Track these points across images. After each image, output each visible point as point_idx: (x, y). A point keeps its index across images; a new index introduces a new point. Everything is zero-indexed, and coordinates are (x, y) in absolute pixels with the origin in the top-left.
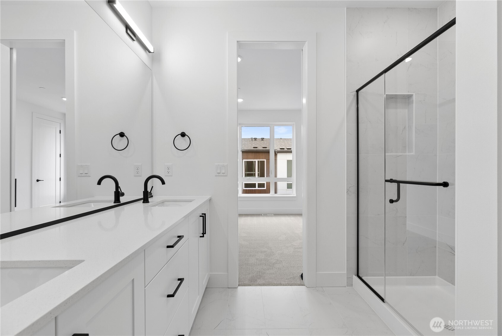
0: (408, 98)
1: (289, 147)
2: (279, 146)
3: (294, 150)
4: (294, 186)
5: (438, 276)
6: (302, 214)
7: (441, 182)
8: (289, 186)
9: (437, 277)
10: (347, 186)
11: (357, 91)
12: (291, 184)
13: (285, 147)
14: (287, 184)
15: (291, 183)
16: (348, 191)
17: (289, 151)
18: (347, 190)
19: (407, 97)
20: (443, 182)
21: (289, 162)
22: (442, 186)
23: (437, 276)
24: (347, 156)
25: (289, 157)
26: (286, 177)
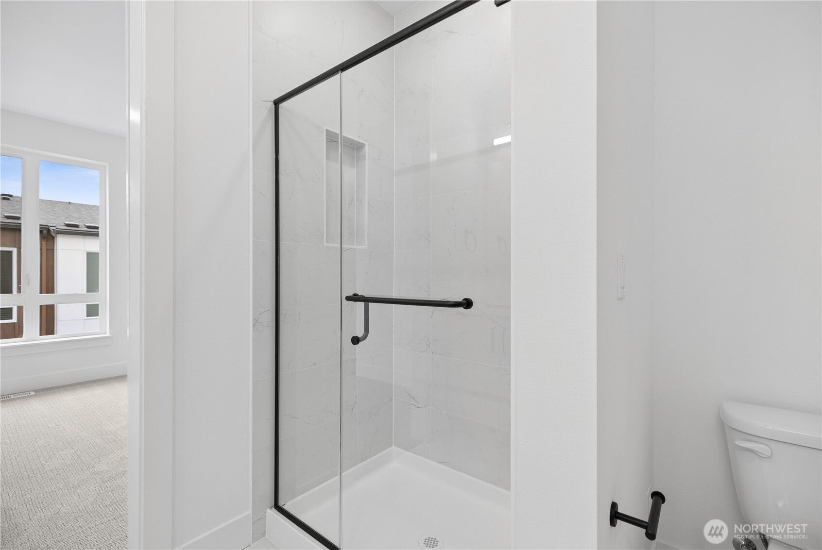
0: (357, 148)
1: (91, 223)
2: (63, 218)
3: (105, 231)
4: (105, 311)
5: (395, 445)
6: (127, 375)
7: (460, 299)
8: (92, 311)
9: (393, 448)
10: (253, 312)
11: (277, 103)
12: (98, 305)
13: (82, 223)
14: (87, 305)
15: (98, 303)
16: (256, 321)
17: (92, 232)
18: (253, 321)
19: (355, 148)
20: (464, 300)
21: (92, 259)
22: (462, 308)
23: (393, 446)
24: (254, 242)
25: (91, 245)
26: (85, 292)
